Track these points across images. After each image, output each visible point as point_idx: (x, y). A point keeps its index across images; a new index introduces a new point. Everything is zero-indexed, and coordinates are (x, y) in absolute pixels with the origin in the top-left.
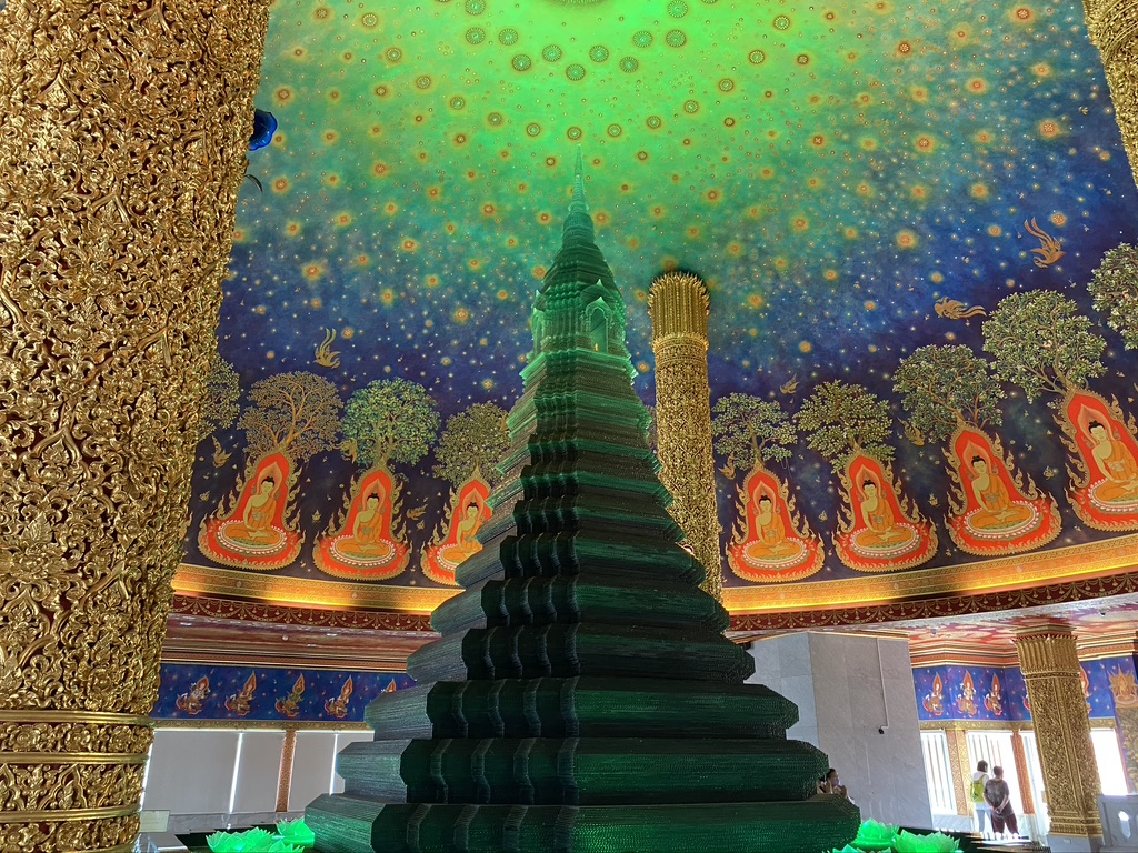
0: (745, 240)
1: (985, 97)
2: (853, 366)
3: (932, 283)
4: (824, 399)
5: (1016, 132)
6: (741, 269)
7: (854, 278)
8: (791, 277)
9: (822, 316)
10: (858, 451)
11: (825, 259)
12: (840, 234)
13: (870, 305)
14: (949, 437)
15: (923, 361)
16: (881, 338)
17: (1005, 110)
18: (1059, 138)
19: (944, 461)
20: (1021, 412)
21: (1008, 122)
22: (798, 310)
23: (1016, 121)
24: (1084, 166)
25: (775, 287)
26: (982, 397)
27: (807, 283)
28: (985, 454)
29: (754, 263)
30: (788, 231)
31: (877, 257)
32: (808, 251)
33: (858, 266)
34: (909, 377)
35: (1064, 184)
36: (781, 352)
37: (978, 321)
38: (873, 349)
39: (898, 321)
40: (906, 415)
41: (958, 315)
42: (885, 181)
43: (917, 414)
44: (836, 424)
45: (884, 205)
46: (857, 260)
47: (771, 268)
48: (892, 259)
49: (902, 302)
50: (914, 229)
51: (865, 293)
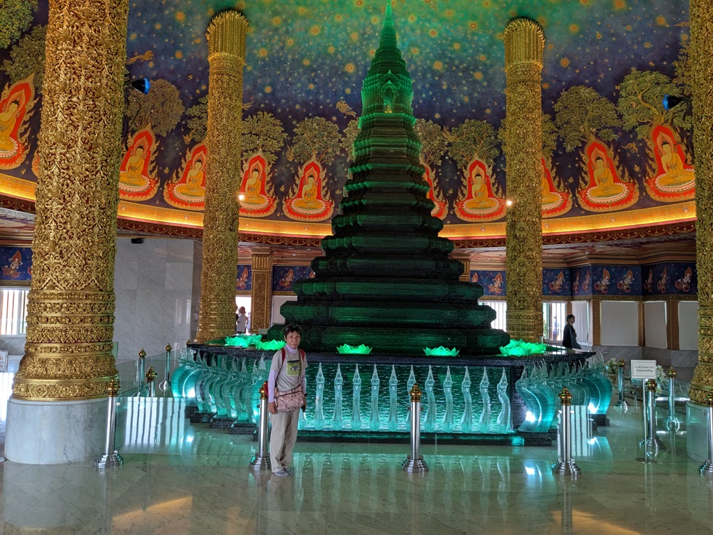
0: (285, 21)
1: (432, 39)
2: (283, 110)
3: (344, 92)
4: (259, 120)
5: (426, 58)
6: (271, 33)
7: (315, 70)
8: (289, 52)
9: (286, 79)
10: (260, 153)
11: (310, 54)
12: (326, 48)
13: (312, 86)
14: (305, 162)
15: (315, 123)
16: (305, 104)
17: (432, 49)
18: (438, 71)
19: (297, 172)
20: (342, 163)
21: (428, 53)
22: (279, 69)
23: (431, 55)
24: (435, 85)
25: (278, 52)
26: (330, 150)
27: (293, 60)
28: (316, 175)
29: (278, 34)
30: (307, 31)
31: (332, 67)
32: (307, 45)
33: (320, 67)
34: (304, 128)
35: (424, 87)
36: (255, 86)
37: (350, 118)
38: (298, 107)
39: (318, 100)
40: (291, 144)
41: (344, 112)
42: (366, 39)
43: (297, 146)
44: (257, 135)
45: (355, 48)
46: (323, 64)
47: (284, 42)
48: (338, 72)
49: (326, 94)
50: (357, 66)
51: (314, 80)
